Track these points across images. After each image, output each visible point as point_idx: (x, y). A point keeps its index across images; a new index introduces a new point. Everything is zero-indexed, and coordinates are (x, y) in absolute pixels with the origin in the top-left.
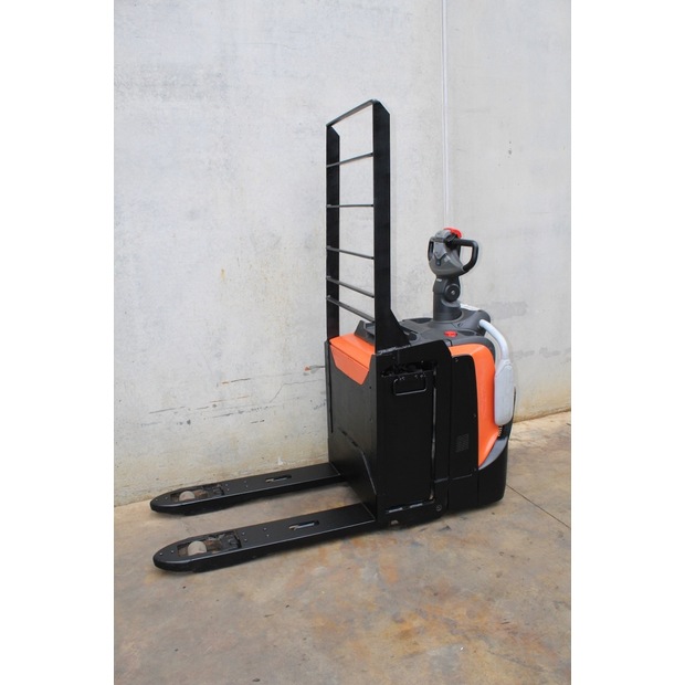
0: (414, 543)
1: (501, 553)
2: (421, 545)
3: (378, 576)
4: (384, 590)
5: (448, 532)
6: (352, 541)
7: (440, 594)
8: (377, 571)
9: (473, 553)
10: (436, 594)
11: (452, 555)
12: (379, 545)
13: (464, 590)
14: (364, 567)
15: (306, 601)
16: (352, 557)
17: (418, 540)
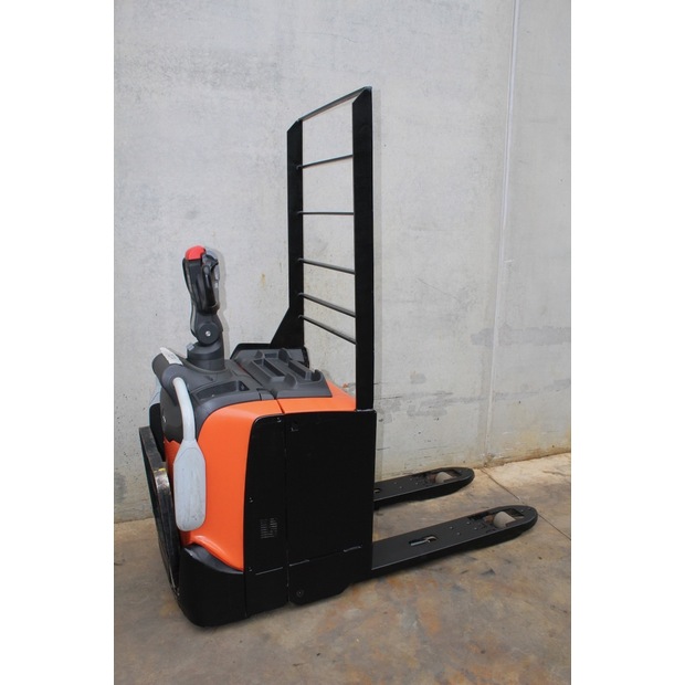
0: (456, 588)
1: (553, 607)
2: (464, 590)
3: (419, 625)
4: (425, 642)
5: (492, 577)
6: (388, 581)
7: (487, 653)
8: (417, 618)
9: (521, 605)
10: (483, 652)
11: (498, 605)
12: (418, 587)
13: (514, 649)
14: (402, 612)
15: (338, 650)
16: (388, 599)
17: (459, 584)
